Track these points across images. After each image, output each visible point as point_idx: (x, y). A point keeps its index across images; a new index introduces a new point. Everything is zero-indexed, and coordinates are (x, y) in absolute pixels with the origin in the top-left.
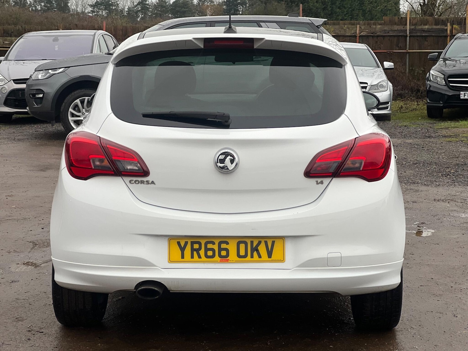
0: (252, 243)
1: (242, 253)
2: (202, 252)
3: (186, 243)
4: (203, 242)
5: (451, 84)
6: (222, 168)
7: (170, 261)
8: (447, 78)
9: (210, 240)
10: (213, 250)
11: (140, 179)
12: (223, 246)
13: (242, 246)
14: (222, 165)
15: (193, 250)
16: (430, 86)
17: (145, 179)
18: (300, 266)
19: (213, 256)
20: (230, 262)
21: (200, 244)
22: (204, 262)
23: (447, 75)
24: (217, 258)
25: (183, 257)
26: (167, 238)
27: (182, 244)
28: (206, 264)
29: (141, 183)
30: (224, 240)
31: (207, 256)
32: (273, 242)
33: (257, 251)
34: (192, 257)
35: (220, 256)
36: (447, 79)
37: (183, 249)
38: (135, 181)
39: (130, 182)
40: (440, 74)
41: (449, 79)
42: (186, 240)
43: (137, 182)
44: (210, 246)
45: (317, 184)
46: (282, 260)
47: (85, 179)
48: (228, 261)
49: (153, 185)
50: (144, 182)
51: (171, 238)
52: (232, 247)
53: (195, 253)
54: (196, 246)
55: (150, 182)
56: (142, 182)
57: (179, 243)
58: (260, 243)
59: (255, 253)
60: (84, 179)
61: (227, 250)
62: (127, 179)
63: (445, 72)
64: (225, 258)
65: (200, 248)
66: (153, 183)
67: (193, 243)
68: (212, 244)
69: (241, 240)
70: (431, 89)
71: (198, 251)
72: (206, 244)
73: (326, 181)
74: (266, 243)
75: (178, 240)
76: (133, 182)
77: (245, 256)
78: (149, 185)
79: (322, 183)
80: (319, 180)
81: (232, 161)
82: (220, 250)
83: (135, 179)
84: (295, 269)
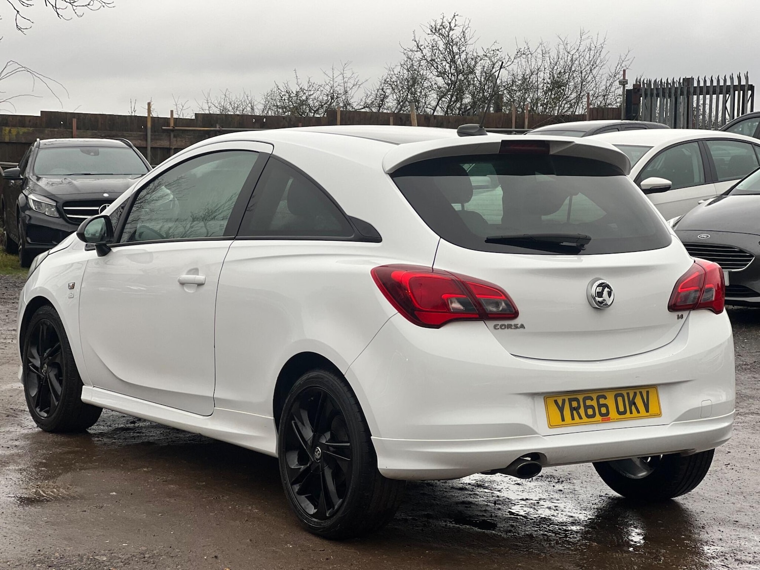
0: (628, 394)
1: (621, 409)
2: (582, 411)
3: (564, 401)
4: (581, 398)
5: (68, 216)
6: (601, 303)
7: (551, 426)
8: (61, 206)
9: (587, 394)
10: (592, 407)
11: (506, 323)
12: (602, 401)
13: (620, 399)
14: (600, 299)
15: (572, 409)
16: (30, 218)
17: (513, 322)
18: (679, 419)
19: (594, 416)
20: (613, 420)
21: (577, 400)
22: (585, 423)
23: (61, 202)
24: (598, 417)
25: (563, 420)
26: (542, 397)
27: (560, 403)
28: (587, 426)
29: (508, 328)
30: (601, 393)
31: (588, 416)
32: (648, 392)
33: (635, 404)
34: (573, 419)
35: (601, 415)
36: (62, 208)
37: (561, 410)
38: (501, 326)
39: (495, 327)
40: (48, 200)
41: (64, 208)
42: (564, 398)
43: (503, 327)
44: (588, 403)
45: (678, 318)
46: (659, 415)
47: (438, 327)
48: (609, 419)
49: (522, 330)
50: (511, 325)
51: (547, 396)
52: (610, 402)
53: (575, 412)
54: (575, 404)
55: (519, 326)
56: (509, 326)
57: (556, 402)
58: (635, 394)
59: (633, 408)
60: (435, 327)
61: (606, 406)
62: (491, 324)
63: (56, 197)
64: (605, 416)
65: (579, 407)
66: (522, 326)
67: (570, 401)
68: (590, 400)
69: (619, 392)
70: (32, 222)
71: (577, 409)
72: (585, 400)
73: (685, 314)
74: (641, 393)
75: (555, 399)
76: (499, 327)
77: (624, 413)
78: (518, 329)
79: (682, 317)
80: (680, 313)
81: (610, 294)
82: (600, 406)
83: (500, 323)
84: (674, 424)
